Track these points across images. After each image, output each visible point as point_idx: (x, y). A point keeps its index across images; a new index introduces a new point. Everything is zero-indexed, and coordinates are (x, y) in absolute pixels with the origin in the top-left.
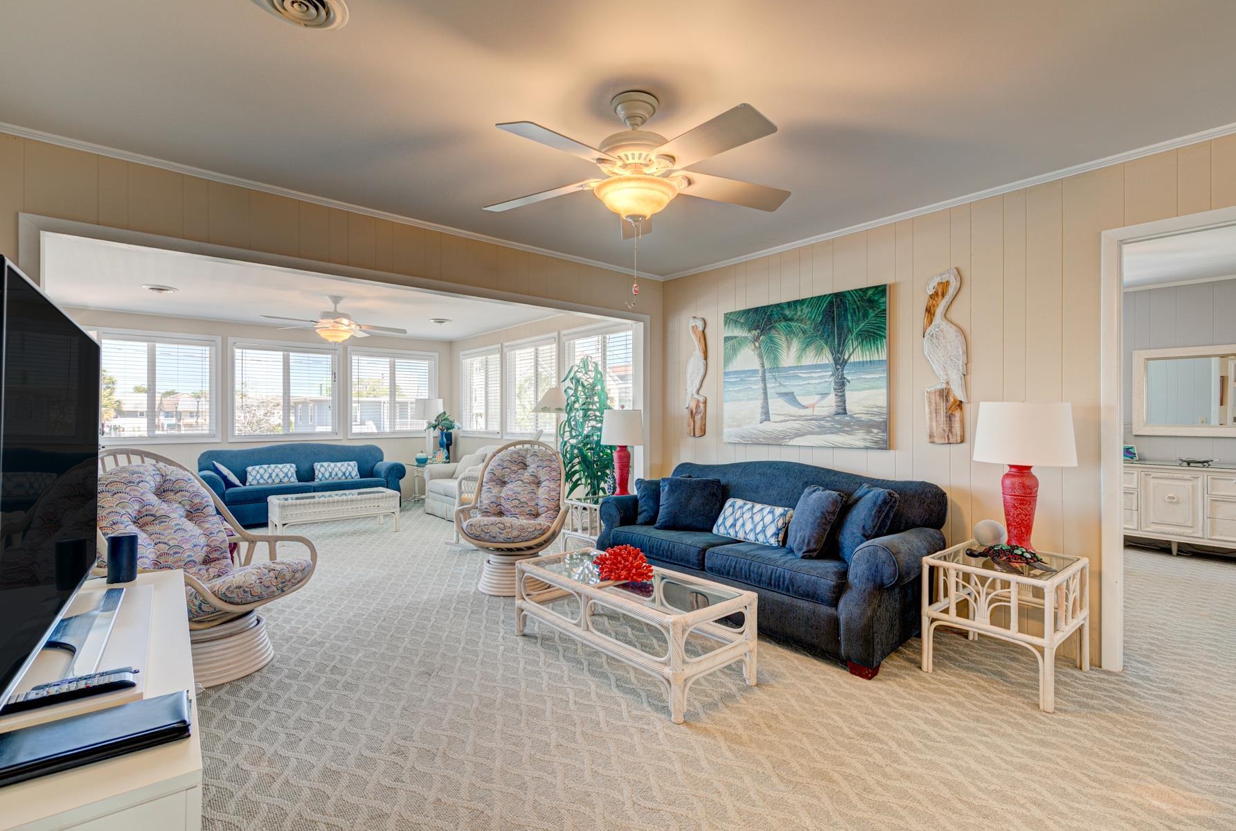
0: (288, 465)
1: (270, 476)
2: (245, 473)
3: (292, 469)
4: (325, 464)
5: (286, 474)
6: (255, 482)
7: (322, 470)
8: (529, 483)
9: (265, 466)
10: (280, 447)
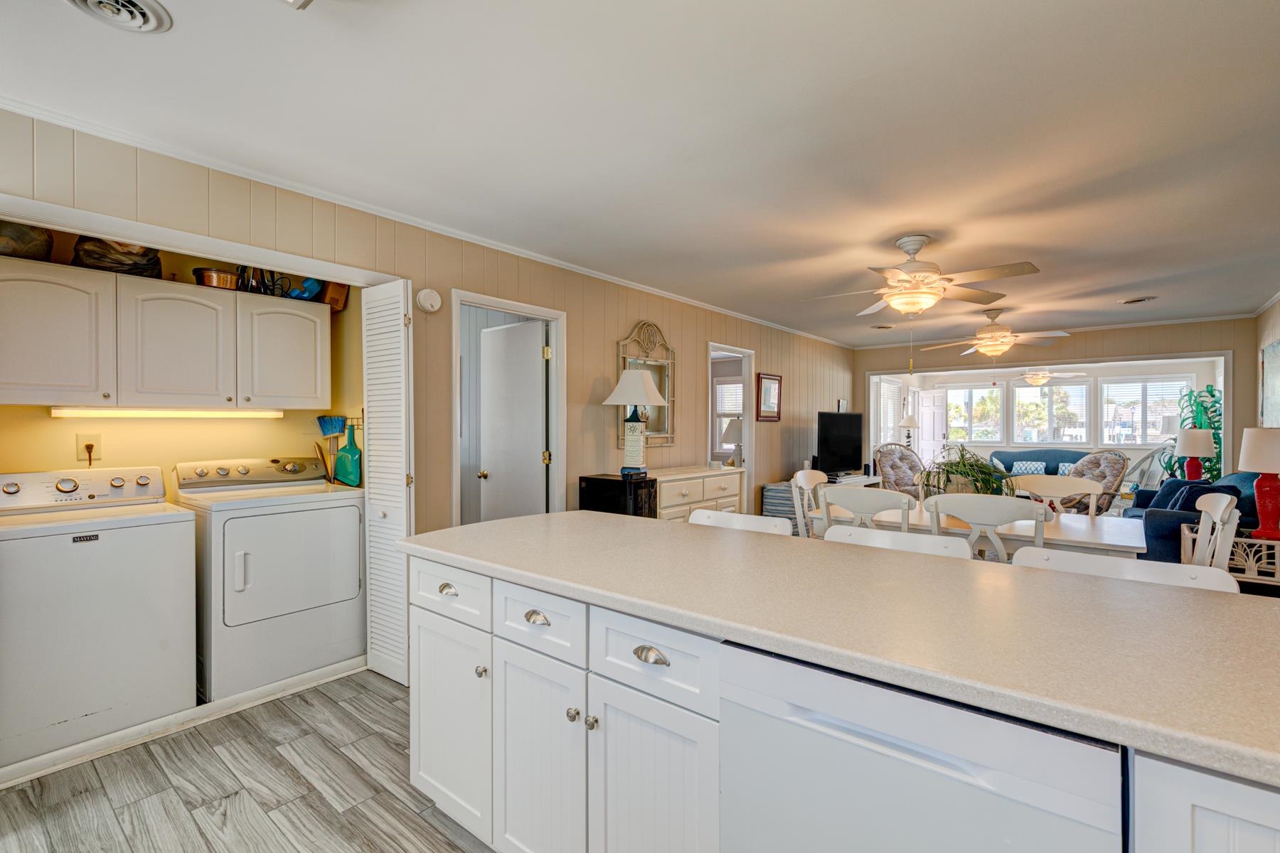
0: (1039, 463)
1: (1026, 469)
2: (1013, 465)
3: (1041, 466)
4: (1067, 464)
5: (1037, 469)
6: (1016, 472)
7: (1063, 468)
8: (1097, 477)
9: (1024, 462)
10: (1038, 451)
